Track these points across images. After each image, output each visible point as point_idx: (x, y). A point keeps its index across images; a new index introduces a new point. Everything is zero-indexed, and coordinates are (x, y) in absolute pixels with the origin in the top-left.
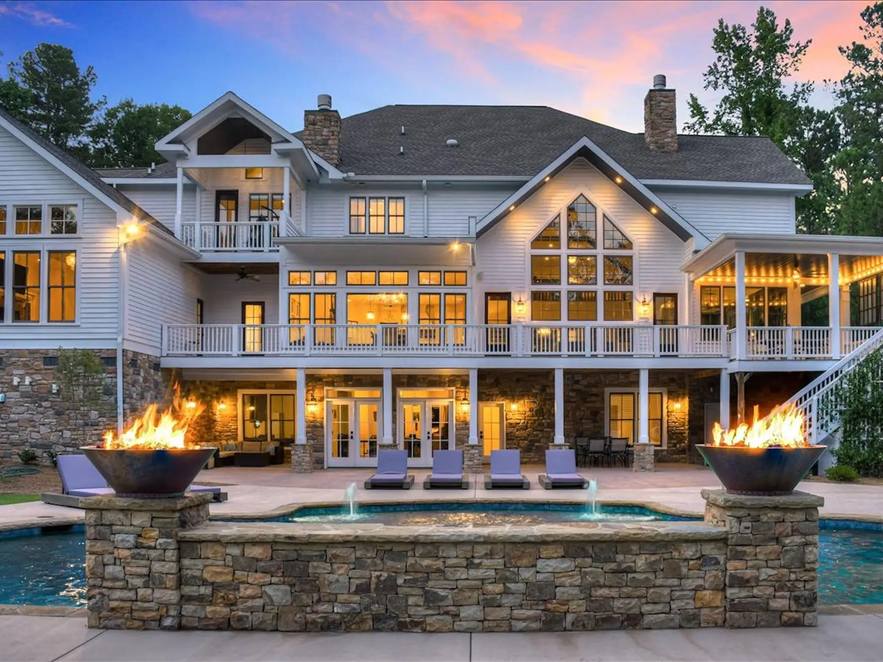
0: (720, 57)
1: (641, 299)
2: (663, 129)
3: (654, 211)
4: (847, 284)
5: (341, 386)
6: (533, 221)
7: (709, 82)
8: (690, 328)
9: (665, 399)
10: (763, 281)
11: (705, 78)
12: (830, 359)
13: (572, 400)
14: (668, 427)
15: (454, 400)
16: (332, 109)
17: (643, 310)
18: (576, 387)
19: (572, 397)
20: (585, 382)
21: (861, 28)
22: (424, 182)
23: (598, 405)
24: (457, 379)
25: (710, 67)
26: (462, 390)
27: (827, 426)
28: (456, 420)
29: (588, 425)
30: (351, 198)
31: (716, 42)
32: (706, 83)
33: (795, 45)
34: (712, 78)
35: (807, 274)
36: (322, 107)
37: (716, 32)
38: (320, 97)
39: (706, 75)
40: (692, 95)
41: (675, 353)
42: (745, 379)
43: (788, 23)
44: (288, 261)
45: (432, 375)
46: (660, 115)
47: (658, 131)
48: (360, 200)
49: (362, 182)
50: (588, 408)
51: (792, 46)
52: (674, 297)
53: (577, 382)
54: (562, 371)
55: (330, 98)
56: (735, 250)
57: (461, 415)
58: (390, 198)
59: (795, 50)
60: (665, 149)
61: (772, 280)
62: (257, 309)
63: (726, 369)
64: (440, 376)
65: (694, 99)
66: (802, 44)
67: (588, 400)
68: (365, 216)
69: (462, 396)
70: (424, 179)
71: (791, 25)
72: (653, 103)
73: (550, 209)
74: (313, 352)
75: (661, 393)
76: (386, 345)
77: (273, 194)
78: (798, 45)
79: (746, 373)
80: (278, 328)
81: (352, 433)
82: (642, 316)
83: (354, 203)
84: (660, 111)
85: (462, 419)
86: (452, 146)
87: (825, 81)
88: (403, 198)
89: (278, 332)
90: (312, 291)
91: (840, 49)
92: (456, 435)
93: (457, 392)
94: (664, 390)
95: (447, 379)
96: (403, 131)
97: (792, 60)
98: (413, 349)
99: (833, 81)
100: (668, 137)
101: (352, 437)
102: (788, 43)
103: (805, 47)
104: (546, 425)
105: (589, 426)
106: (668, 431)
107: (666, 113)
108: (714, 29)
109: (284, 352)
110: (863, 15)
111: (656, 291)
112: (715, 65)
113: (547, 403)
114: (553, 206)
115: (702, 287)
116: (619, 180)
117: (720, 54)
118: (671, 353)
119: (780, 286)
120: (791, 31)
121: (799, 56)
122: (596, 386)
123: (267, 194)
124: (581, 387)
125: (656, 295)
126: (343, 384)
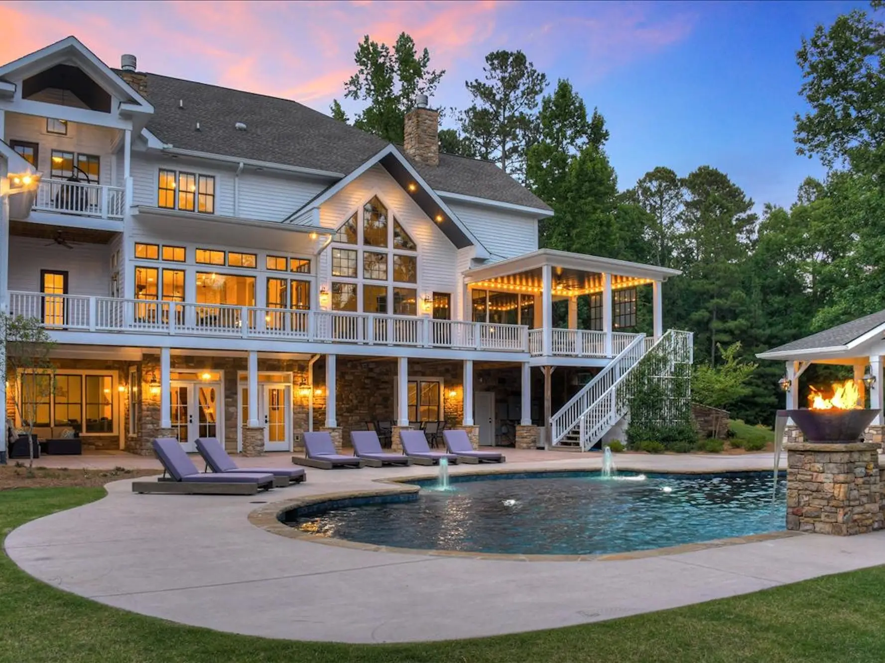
0: (362, 70)
1: (424, 297)
2: (428, 144)
3: (439, 219)
4: (575, 296)
5: (182, 368)
6: (336, 215)
7: (350, 92)
8: (464, 324)
9: (442, 388)
10: (518, 288)
11: (346, 87)
12: (605, 357)
13: (367, 386)
14: (445, 412)
15: (291, 385)
16: (136, 71)
17: (425, 307)
18: (371, 374)
19: (367, 384)
20: (377, 370)
21: (484, 69)
22: (241, 165)
23: (388, 392)
24: (294, 364)
25: (352, 77)
26: (299, 375)
27: (620, 410)
28: (294, 404)
29: (380, 410)
30: (161, 170)
31: (358, 55)
32: (346, 92)
33: (431, 72)
34: (353, 88)
35: (582, 286)
36: (127, 68)
37: (361, 46)
38: (124, 57)
39: (346, 84)
40: (335, 101)
41: (448, 345)
42: (552, 371)
43: (426, 52)
44: (135, 232)
45: (271, 359)
46: (424, 131)
47: (423, 146)
48: (169, 173)
49: (175, 155)
50: (380, 395)
51: (428, 73)
52: (448, 296)
53: (371, 370)
54: (406, 360)
55: (135, 59)
56: (544, 263)
57: (299, 399)
58: (200, 175)
59: (430, 77)
60: (428, 163)
61: (524, 288)
62: (59, 279)
63: (528, 362)
64: (279, 360)
65: (337, 105)
66: (437, 73)
67: (381, 387)
68: (179, 191)
69: (300, 380)
70: (242, 162)
71: (430, 54)
72: (419, 119)
73: (349, 206)
74: (178, 331)
75: (438, 382)
76: (251, 328)
77: (79, 154)
78: (434, 73)
79: (551, 367)
80: (121, 302)
81: (191, 416)
82: (425, 312)
83: (163, 176)
84: (425, 128)
85: (299, 403)
86: (241, 129)
87: (452, 108)
88: (213, 177)
89: (121, 307)
90: (161, 266)
91: (467, 83)
92: (294, 419)
93: (294, 377)
94: (441, 379)
95: (285, 364)
96: (181, 105)
97: (428, 85)
98: (259, 332)
99: (458, 110)
100: (431, 152)
101: (191, 421)
102: (425, 70)
103: (440, 76)
104: (345, 410)
105: (381, 412)
106: (445, 416)
107: (430, 130)
108: (359, 44)
109: (129, 329)
110: (487, 59)
111: (436, 290)
112: (357, 76)
113: (346, 388)
114: (352, 203)
115: (473, 290)
116: (412, 188)
117: (363, 67)
118: (445, 345)
119: (529, 293)
120: (428, 60)
121: (435, 83)
122: (386, 374)
123: (72, 153)
124: (375, 375)
125: (435, 294)
126: (184, 365)
